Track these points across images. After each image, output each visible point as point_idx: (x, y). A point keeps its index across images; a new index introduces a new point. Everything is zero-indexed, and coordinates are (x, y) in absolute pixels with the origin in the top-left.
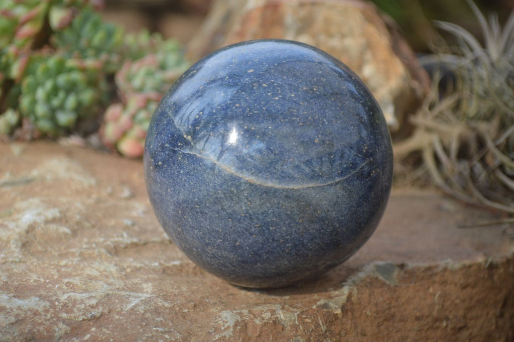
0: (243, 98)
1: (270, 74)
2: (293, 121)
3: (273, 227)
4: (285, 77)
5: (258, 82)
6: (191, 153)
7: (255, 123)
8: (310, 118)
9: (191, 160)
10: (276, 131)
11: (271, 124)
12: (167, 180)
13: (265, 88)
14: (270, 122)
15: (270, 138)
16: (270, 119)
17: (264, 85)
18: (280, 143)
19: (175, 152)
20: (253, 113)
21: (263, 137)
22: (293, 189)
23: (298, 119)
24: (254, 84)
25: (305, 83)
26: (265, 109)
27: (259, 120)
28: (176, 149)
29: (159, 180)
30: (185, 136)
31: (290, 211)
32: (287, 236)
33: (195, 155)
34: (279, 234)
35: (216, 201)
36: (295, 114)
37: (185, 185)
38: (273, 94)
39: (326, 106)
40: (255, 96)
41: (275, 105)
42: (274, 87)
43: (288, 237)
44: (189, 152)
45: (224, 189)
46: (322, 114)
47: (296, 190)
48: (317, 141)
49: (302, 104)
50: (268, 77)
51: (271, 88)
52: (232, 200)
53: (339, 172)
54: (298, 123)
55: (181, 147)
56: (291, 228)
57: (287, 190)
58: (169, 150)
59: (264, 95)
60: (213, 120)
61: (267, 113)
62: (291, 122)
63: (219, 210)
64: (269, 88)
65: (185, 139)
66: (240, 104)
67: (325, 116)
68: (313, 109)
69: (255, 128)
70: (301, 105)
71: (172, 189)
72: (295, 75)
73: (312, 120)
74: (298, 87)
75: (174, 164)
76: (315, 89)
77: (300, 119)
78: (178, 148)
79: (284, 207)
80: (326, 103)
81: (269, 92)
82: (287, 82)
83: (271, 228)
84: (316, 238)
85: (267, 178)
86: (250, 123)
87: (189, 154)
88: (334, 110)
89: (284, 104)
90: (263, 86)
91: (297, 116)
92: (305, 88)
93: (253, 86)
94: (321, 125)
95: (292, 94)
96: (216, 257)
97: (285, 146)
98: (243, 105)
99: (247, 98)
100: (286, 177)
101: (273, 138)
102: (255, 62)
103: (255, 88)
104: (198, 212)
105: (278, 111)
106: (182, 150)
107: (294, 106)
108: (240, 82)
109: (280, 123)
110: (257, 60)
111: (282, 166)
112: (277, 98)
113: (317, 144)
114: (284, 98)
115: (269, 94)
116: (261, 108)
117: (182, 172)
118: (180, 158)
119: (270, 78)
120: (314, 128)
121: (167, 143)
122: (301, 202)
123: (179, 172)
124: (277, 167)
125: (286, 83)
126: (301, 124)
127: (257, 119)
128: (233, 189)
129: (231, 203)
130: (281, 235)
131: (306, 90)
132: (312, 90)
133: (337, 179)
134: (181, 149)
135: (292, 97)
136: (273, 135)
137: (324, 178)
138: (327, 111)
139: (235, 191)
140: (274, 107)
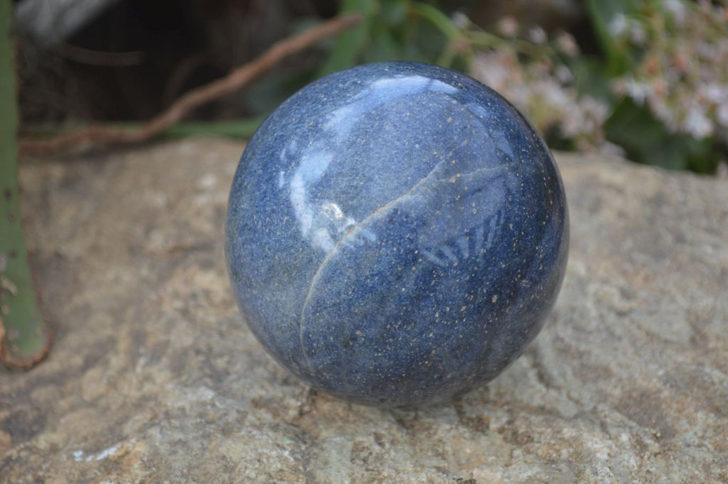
0: (461, 274)
1: (475, 321)
2: (396, 320)
3: (287, 220)
4: (461, 336)
5: (473, 302)
6: (431, 173)
7: (420, 274)
8: (391, 340)
9: (423, 166)
10: (395, 294)
11: (408, 293)
12: (421, 118)
13: (459, 307)
14: (411, 293)
15: (390, 282)
16: (414, 295)
17: (464, 308)
18: (377, 290)
19: (449, 149)
20: (434, 279)
21: (395, 275)
22: (315, 273)
23: (397, 327)
24: (472, 296)
25: (441, 355)
26: (431, 295)
27: (421, 281)
28: (451, 154)
29: (431, 105)
30: (458, 175)
31: (293, 254)
32: (270, 230)
33: (425, 176)
34: (276, 223)
35: (354, 171)
36: (405, 326)
37: (398, 140)
38: (445, 313)
39: (398, 365)
40: (455, 290)
41: (430, 309)
42: (454, 319)
43: (267, 231)
44: (434, 170)
45: (361, 191)
46: (389, 355)
47: (313, 276)
48: (358, 333)
49: (415, 340)
50: (472, 317)
51: (454, 315)
52: (343, 193)
53: (311, 336)
54: (391, 325)
55: (448, 162)
56: (275, 241)
57: (317, 265)
58: (456, 143)
59: (450, 303)
60: (455, 223)
61: (424, 294)
62: (396, 318)
63: (343, 168)
64: (457, 312)
65: (456, 173)
66: (456, 268)
67: (385, 357)
68: (401, 349)
69: (413, 272)
70: (413, 338)
71: (407, 119)
72: (459, 348)
73: (387, 341)
74: (439, 346)
75: (434, 140)
76: (426, 362)
77: (395, 329)
78: (450, 157)
79: (301, 249)
80: (402, 366)
81: (451, 309)
82: (453, 336)
83: (286, 218)
84: (252, 260)
85: (344, 251)
86: (423, 269)
87: (432, 168)
88: (388, 370)
89: (425, 320)
90: (464, 305)
91: (400, 327)
92: (433, 352)
93: (470, 294)
94: (376, 347)
95: (434, 334)
96: (298, 123)
97: (371, 294)
98: (452, 270)
99: (458, 281)
100: (333, 274)
101: (388, 286)
102: (505, 307)
103: (467, 295)
104: (357, 139)
105: (419, 309)
106: (444, 161)
107: (416, 330)
108: (487, 280)
109: (403, 303)
110: (507, 311)
111: (349, 278)
112: (437, 315)
113: (355, 332)
114: (433, 323)
115: (448, 309)
116: (434, 291)
117: (417, 146)
118: (436, 153)
119: (471, 319)
120: (376, 339)
121: (467, 145)
122: (297, 273)
123: (418, 143)
124: (351, 270)
125: (452, 334)
126: (389, 326)
127: (423, 279)
128: (355, 202)
129: (341, 188)
130: (274, 223)
131: (430, 353)
132: (428, 359)
133: (303, 328)
134: (446, 160)
135: (429, 334)
136: (392, 288)
137: (310, 315)
138: (392, 362)
139: (350, 203)
140: (428, 307)
